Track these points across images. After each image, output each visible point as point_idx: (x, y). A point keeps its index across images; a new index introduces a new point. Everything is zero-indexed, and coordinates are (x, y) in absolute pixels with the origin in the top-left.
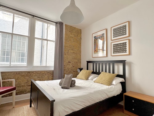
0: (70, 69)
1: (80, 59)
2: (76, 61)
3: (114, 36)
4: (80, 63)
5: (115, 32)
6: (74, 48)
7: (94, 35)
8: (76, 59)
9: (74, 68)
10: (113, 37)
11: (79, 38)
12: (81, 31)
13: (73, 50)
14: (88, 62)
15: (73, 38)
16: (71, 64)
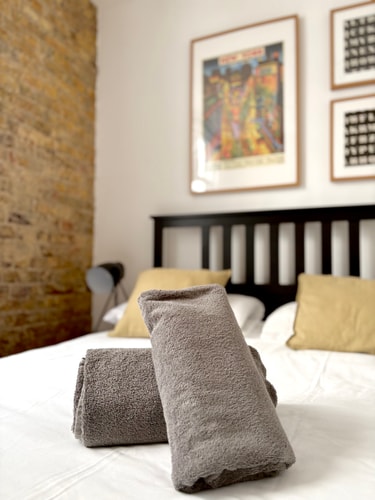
0: (23, 275)
1: (90, 207)
2: (66, 213)
3: (354, 62)
4: (90, 231)
5: (354, 42)
6: (53, 116)
7: (206, 52)
8: (64, 200)
9: (52, 262)
10: (349, 70)
11: (85, 56)
12: (94, 19)
13: (47, 133)
14: (161, 223)
15: (43, 36)
16: (28, 233)
